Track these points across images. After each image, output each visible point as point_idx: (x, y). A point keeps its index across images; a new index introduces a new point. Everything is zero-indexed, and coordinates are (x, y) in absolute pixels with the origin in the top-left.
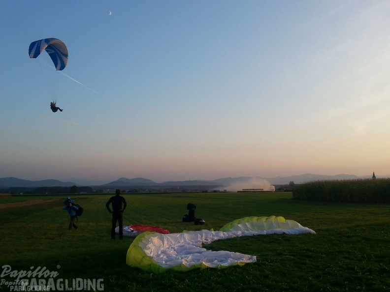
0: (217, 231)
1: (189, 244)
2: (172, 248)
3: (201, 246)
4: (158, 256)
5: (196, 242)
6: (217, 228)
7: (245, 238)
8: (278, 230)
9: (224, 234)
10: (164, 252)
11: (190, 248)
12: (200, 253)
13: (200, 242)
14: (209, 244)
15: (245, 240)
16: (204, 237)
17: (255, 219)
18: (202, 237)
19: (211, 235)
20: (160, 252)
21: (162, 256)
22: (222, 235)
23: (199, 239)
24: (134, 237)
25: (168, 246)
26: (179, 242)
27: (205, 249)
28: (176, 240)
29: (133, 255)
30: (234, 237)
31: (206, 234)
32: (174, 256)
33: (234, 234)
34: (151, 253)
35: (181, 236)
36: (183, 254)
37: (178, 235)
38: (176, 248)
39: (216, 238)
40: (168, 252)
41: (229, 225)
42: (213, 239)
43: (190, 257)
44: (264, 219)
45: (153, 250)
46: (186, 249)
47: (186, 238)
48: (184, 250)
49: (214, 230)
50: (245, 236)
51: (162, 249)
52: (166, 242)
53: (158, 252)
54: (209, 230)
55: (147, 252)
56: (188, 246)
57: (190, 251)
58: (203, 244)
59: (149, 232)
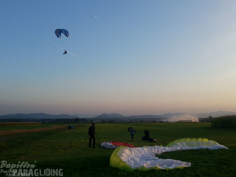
0: (164, 147)
1: (147, 154)
2: (137, 156)
3: (155, 156)
4: (129, 161)
5: (152, 153)
6: (165, 145)
7: (182, 151)
8: (204, 147)
9: (169, 149)
10: (132, 159)
11: (148, 157)
12: (155, 160)
13: (154, 153)
14: (160, 155)
15: (183, 152)
16: (156, 150)
17: (189, 139)
18: (155, 150)
19: (161, 149)
20: (130, 159)
21: (131, 161)
22: (168, 149)
23: (153, 151)
24: (114, 149)
25: (134, 155)
26: (141, 153)
27: (158, 158)
28: (139, 151)
29: (114, 160)
30: (176, 151)
31: (158, 149)
32: (139, 161)
33: (175, 149)
34: (124, 159)
35: (142, 149)
36: (144, 161)
37: (140, 149)
38: (139, 157)
39: (164, 151)
40: (135, 159)
41: (172, 143)
42: (162, 152)
43: (149, 162)
44: (194, 140)
45: (125, 157)
46: (146, 157)
47: (145, 150)
48: (144, 158)
49: (163, 146)
50: (182, 150)
51: (131, 157)
52: (133, 153)
53: (128, 159)
54: (159, 145)
55: (122, 158)
56: (147, 156)
57: (148, 158)
58: (156, 154)
59: (123, 146)
